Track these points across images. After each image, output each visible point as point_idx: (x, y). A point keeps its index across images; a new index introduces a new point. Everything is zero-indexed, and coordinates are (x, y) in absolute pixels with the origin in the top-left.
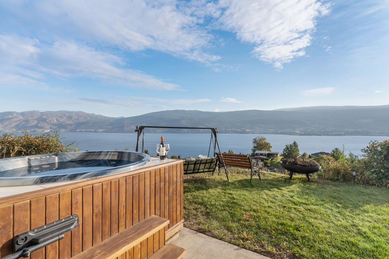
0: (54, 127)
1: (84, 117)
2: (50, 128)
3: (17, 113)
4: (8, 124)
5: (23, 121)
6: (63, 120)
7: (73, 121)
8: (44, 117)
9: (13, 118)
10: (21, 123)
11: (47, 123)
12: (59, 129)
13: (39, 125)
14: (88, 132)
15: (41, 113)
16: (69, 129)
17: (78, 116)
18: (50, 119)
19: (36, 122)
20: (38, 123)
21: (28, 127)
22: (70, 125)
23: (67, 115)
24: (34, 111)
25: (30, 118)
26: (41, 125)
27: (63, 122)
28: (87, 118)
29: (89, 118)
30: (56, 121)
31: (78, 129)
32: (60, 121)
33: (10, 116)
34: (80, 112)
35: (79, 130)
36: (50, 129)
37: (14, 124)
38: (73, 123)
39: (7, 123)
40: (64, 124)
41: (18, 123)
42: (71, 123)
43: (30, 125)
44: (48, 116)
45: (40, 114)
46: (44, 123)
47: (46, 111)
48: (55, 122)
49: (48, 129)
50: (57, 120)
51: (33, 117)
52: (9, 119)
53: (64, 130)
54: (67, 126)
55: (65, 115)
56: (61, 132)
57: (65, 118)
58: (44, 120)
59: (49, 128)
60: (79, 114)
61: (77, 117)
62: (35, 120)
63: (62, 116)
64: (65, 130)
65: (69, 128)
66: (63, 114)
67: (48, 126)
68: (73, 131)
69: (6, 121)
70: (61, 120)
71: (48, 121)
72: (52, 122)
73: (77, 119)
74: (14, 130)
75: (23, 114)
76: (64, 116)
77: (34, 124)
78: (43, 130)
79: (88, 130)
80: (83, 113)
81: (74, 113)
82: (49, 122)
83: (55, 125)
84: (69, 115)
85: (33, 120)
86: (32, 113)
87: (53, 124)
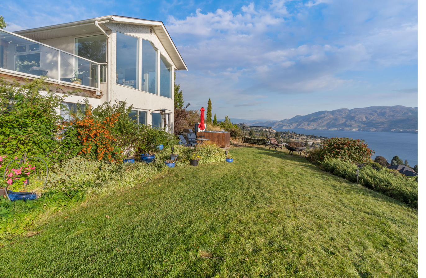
0: (363, 125)
1: (403, 113)
2: (359, 126)
3: (328, 112)
4: (321, 123)
5: (333, 120)
6: (373, 117)
7: (386, 119)
8: (353, 115)
9: (325, 117)
10: (331, 121)
11: (355, 121)
12: (368, 128)
13: (347, 123)
14: (408, 132)
15: (350, 111)
16: (381, 128)
17: (393, 111)
18: (358, 117)
19: (344, 120)
20: (346, 121)
21: (337, 125)
22: (383, 123)
23: (379, 111)
24: (342, 109)
25: (339, 116)
26: (349, 123)
27: (373, 120)
28: (408, 114)
29: (410, 114)
30: (364, 119)
31: (392, 129)
32: (369, 119)
33: (323, 115)
34: (396, 107)
35: (394, 130)
36: (359, 128)
37: (325, 123)
38: (386, 120)
39: (320, 121)
40: (374, 122)
41: (329, 121)
42: (384, 121)
43: (339, 123)
44: (356, 113)
45: (348, 112)
46: (353, 121)
47: (355, 109)
48: (364, 121)
49: (356, 128)
50: (366, 118)
51: (341, 115)
52: (322, 118)
53: (374, 129)
54: (378, 125)
55: (376, 112)
56: (370, 131)
57: (376, 114)
58: (353, 118)
59: (357, 126)
60: (394, 109)
61: (392, 113)
62: (343, 118)
63: (372, 113)
64: (376, 130)
65: (380, 126)
66: (373, 110)
67: (356, 125)
68: (387, 130)
69: (320, 120)
70: (371, 117)
71: (356, 119)
72: (361, 120)
73: (393, 116)
74: (325, 128)
75: (333, 112)
76: (374, 113)
77: (343, 122)
78: (351, 128)
79: (408, 130)
80: (402, 108)
81: (388, 109)
82: (358, 121)
83: (364, 124)
84: (382, 111)
85: (342, 118)
86: (341, 111)
87: (361, 122)
